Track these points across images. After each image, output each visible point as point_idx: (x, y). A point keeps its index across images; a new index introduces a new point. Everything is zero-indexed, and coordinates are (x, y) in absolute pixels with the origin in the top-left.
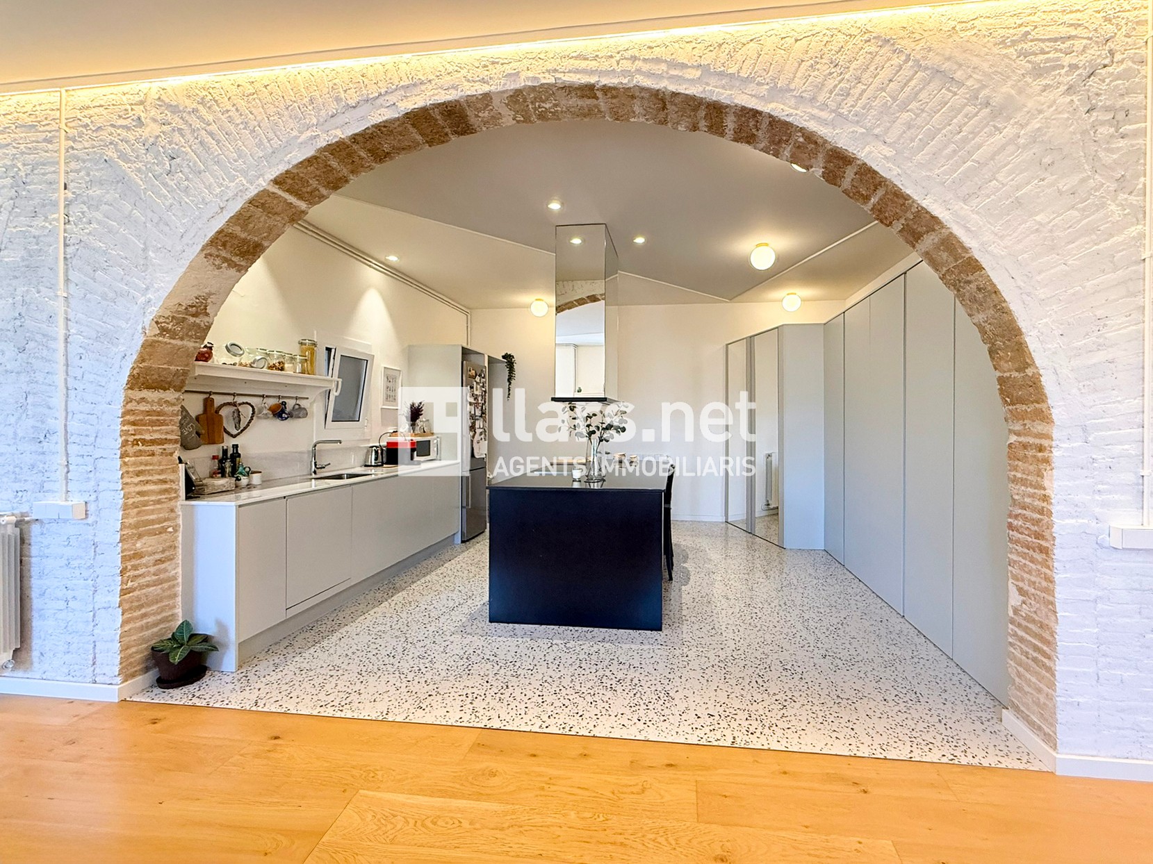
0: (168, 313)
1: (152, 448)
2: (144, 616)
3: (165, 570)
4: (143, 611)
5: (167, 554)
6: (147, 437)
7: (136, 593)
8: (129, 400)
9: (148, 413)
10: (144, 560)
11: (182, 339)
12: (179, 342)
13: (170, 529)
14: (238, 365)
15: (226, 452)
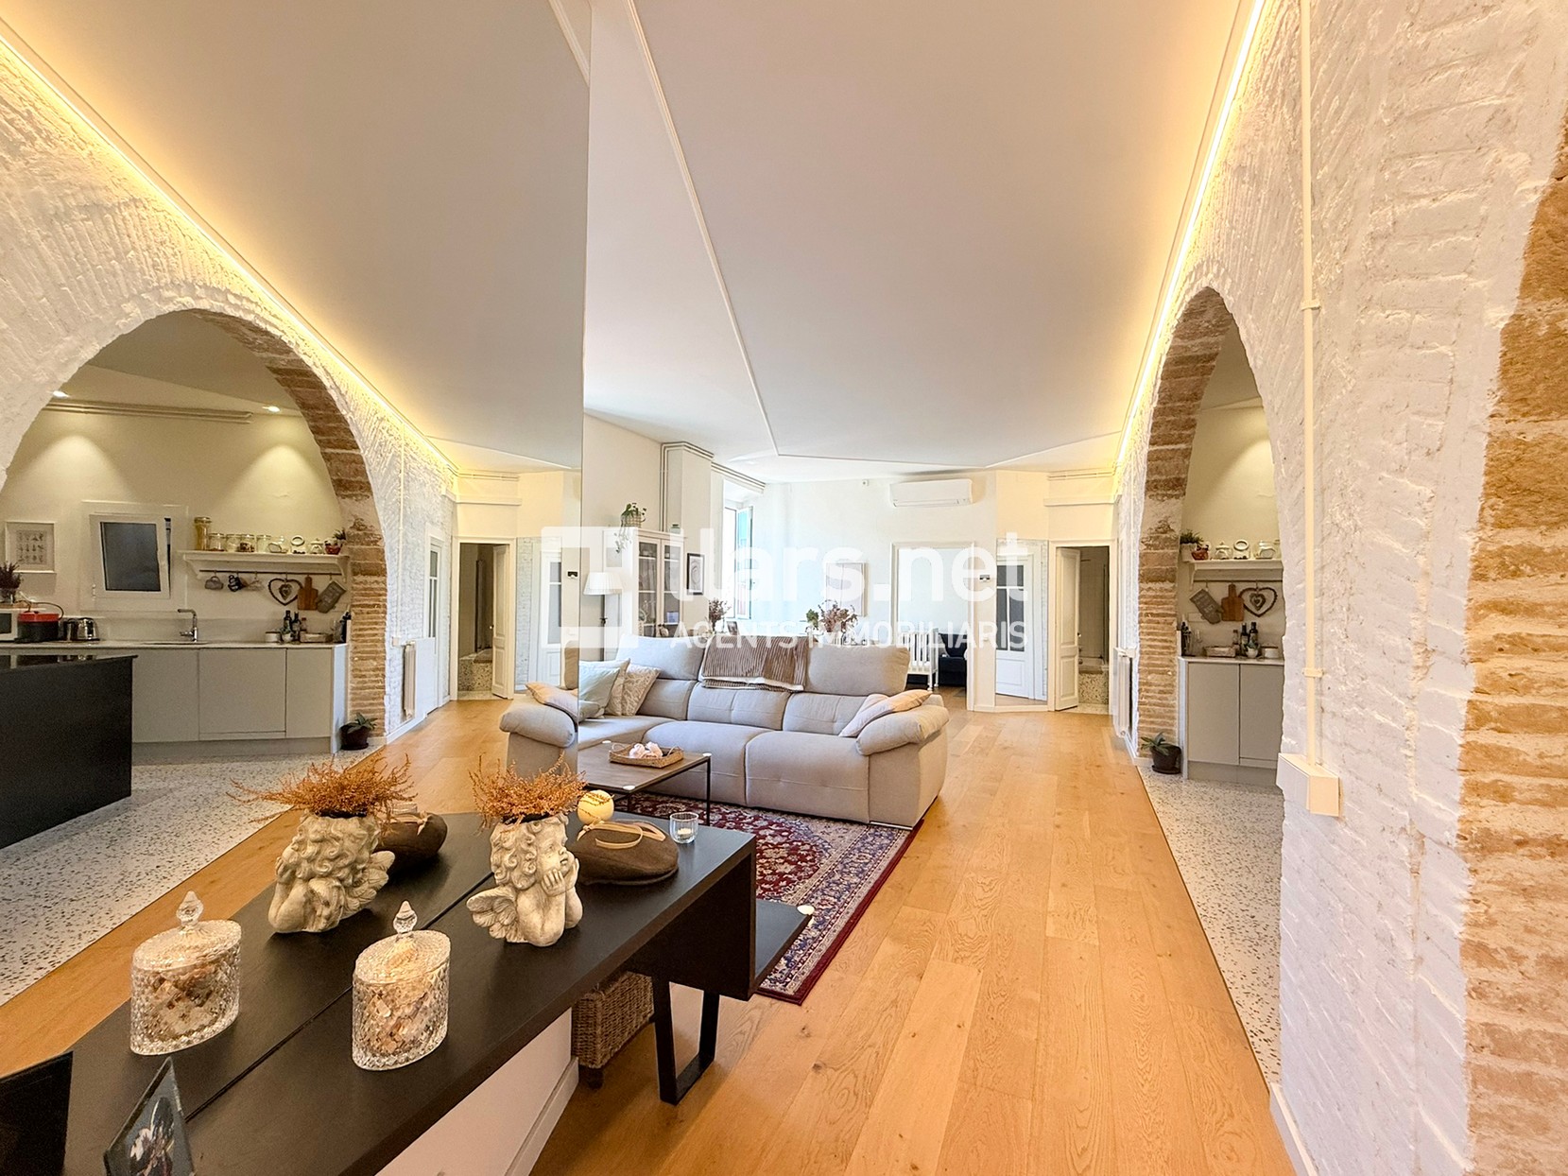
0: (1146, 536)
1: (1157, 619)
2: (1152, 722)
3: (1166, 699)
4: (1152, 719)
5: (1168, 688)
6: (1154, 612)
7: (1148, 707)
8: (1141, 590)
9: (1154, 597)
10: (1153, 688)
11: (1162, 549)
12: (1161, 551)
13: (1170, 673)
14: (1245, 558)
15: (1244, 627)
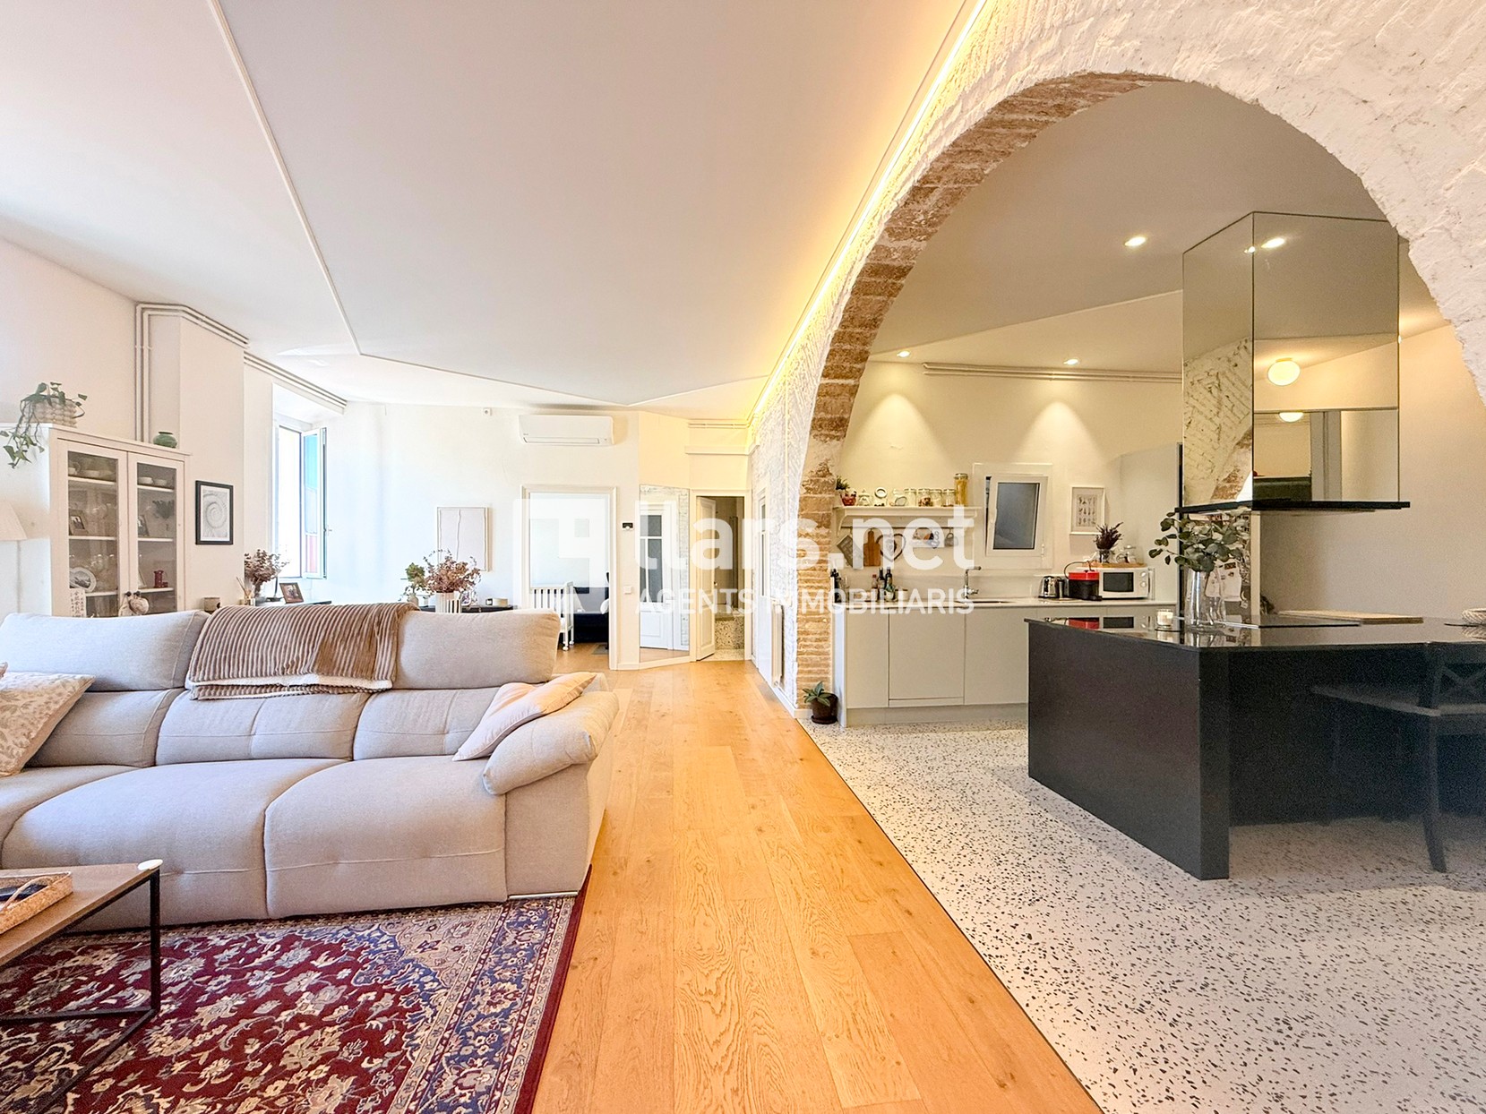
0: (807, 479)
1: (813, 565)
2: (810, 672)
3: (822, 647)
4: (809, 669)
5: (823, 636)
7: (805, 656)
8: (799, 536)
10: (810, 637)
11: (820, 493)
12: (819, 496)
13: (825, 620)
14: (883, 505)
15: (881, 572)
